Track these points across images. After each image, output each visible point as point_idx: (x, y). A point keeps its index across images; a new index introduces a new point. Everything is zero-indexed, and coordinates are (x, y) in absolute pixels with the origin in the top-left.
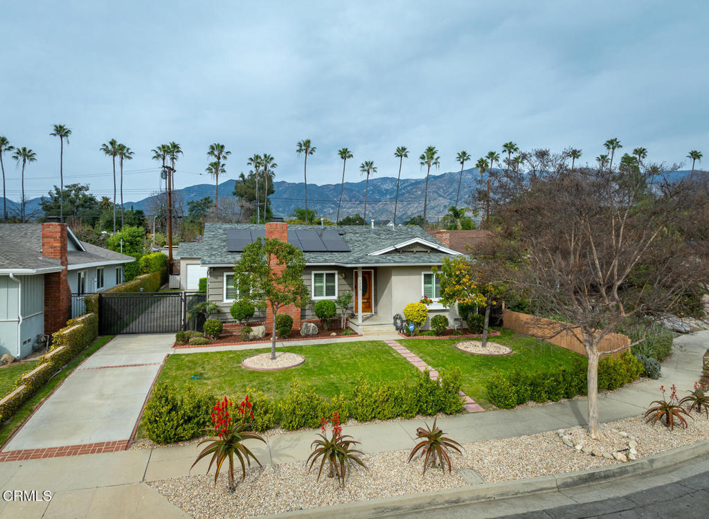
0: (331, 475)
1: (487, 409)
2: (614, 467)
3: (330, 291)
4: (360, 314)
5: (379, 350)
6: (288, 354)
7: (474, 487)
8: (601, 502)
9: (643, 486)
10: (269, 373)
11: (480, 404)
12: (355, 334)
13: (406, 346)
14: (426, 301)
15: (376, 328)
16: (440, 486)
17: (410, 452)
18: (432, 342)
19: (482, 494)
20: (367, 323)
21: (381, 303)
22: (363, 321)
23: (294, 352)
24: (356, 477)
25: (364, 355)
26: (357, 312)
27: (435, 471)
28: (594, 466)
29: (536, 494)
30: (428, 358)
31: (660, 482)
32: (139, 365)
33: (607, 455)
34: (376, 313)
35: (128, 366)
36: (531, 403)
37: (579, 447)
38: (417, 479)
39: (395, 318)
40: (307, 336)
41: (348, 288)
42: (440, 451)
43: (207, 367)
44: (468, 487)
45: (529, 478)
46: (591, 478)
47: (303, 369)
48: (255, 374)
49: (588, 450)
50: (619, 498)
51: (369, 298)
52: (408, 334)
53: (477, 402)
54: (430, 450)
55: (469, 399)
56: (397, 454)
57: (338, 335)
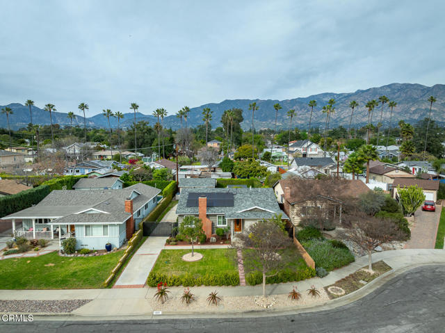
3: (225, 223)
6: (198, 253)
7: (221, 310)
11: (246, 283)
17: (206, 298)
23: (201, 253)
24: (192, 303)
27: (213, 304)
31: (271, 315)
32: (152, 254)
33: (262, 306)
34: (243, 232)
35: (149, 254)
37: (256, 302)
38: (207, 306)
40: (213, 243)
42: (215, 299)
43: (172, 257)
45: (236, 309)
49: (258, 304)
51: (241, 226)
55: (244, 281)
57: (224, 243)
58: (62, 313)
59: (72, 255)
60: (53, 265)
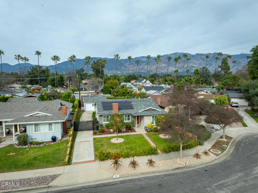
0: (133, 167)
1: (163, 153)
2: (183, 166)
3: (129, 119)
4: (136, 125)
5: (141, 136)
6: (120, 138)
7: (158, 170)
8: (178, 173)
9: (187, 170)
10: (117, 144)
11: (162, 152)
12: (135, 131)
13: (147, 136)
14: (152, 123)
15: (140, 130)
16: (152, 169)
17: (147, 163)
18: (153, 134)
19: (159, 171)
20: (138, 128)
21: (142, 122)
22: (137, 127)
23: (121, 138)
24: (137, 168)
25: (137, 139)
26: (135, 124)
27: (151, 167)
28: (179, 166)
29: (168, 171)
30: (152, 140)
31: (190, 169)
32: (88, 141)
33: (182, 164)
34: (140, 124)
35: (86, 141)
36: (172, 152)
37: (177, 162)
38: (148, 168)
39: (145, 127)
40: (124, 132)
41: (133, 118)
42: (152, 163)
43: (104, 142)
44: (156, 170)
45: (167, 168)
46: (178, 168)
47: (124, 143)
48: (114, 144)
49: (179, 163)
50: (182, 172)
51: (138, 121)
52: (148, 132)
53: (161, 152)
54: (150, 163)
55: (159, 151)
56: (144, 163)
57: (131, 132)
58: (41, 186)
59: (27, 146)
60: (14, 154)
